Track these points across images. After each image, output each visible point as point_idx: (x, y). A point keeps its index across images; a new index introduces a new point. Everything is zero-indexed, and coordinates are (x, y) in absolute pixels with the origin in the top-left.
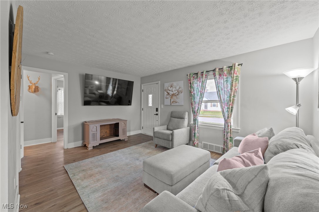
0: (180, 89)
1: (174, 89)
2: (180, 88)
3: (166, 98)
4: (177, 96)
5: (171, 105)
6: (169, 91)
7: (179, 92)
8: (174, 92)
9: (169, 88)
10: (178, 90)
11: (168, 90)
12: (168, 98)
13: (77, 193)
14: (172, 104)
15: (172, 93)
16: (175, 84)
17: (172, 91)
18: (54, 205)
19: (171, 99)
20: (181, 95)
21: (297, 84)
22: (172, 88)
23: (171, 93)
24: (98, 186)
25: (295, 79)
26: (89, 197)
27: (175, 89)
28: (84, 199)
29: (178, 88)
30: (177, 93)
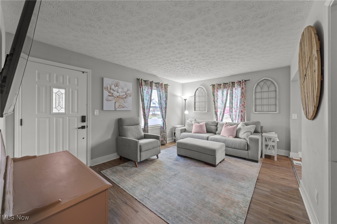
0: (129, 92)
1: (120, 90)
2: (128, 90)
3: (107, 101)
4: (125, 99)
5: (115, 110)
6: (112, 91)
7: (127, 96)
8: (121, 94)
9: (113, 87)
10: (126, 93)
11: (110, 89)
12: (110, 100)
13: (253, 197)
14: (117, 109)
15: (118, 94)
16: (121, 83)
17: (118, 93)
18: (275, 203)
19: (115, 102)
20: (130, 99)
21: (185, 101)
22: (117, 87)
23: (116, 94)
24: (235, 187)
25: (185, 99)
26: (248, 187)
27: (122, 90)
28: (252, 189)
29: (125, 89)
30: (125, 96)
